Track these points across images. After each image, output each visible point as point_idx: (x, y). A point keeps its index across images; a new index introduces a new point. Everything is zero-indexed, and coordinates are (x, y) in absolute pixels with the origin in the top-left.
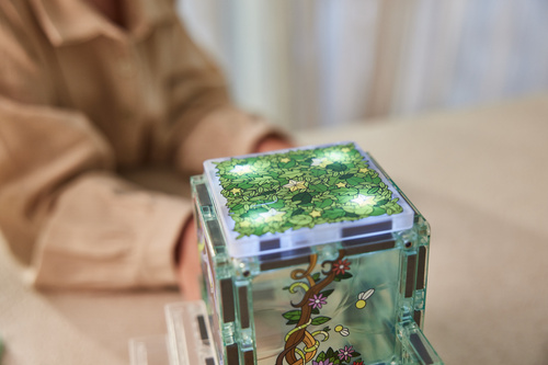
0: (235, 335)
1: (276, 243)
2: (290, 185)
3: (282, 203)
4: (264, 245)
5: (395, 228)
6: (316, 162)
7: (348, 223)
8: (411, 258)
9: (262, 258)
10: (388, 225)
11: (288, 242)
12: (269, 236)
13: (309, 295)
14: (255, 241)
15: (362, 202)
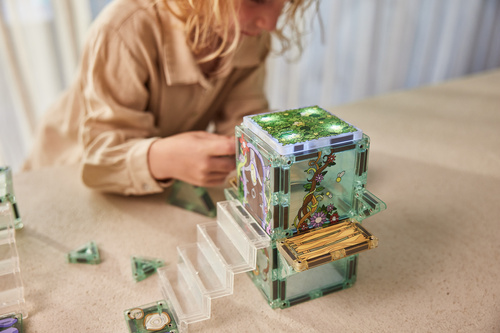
0: (280, 200)
1: (301, 147)
2: (296, 123)
3: (296, 130)
4: (296, 148)
5: (355, 139)
6: (303, 114)
7: (333, 137)
8: (362, 154)
9: (295, 155)
10: (351, 137)
11: (307, 147)
12: (298, 144)
13: (316, 174)
14: (292, 147)
15: (336, 128)
